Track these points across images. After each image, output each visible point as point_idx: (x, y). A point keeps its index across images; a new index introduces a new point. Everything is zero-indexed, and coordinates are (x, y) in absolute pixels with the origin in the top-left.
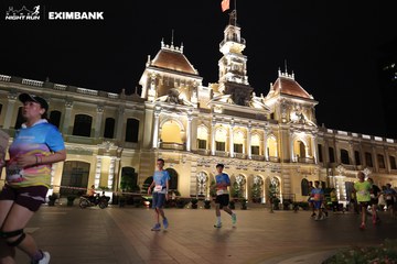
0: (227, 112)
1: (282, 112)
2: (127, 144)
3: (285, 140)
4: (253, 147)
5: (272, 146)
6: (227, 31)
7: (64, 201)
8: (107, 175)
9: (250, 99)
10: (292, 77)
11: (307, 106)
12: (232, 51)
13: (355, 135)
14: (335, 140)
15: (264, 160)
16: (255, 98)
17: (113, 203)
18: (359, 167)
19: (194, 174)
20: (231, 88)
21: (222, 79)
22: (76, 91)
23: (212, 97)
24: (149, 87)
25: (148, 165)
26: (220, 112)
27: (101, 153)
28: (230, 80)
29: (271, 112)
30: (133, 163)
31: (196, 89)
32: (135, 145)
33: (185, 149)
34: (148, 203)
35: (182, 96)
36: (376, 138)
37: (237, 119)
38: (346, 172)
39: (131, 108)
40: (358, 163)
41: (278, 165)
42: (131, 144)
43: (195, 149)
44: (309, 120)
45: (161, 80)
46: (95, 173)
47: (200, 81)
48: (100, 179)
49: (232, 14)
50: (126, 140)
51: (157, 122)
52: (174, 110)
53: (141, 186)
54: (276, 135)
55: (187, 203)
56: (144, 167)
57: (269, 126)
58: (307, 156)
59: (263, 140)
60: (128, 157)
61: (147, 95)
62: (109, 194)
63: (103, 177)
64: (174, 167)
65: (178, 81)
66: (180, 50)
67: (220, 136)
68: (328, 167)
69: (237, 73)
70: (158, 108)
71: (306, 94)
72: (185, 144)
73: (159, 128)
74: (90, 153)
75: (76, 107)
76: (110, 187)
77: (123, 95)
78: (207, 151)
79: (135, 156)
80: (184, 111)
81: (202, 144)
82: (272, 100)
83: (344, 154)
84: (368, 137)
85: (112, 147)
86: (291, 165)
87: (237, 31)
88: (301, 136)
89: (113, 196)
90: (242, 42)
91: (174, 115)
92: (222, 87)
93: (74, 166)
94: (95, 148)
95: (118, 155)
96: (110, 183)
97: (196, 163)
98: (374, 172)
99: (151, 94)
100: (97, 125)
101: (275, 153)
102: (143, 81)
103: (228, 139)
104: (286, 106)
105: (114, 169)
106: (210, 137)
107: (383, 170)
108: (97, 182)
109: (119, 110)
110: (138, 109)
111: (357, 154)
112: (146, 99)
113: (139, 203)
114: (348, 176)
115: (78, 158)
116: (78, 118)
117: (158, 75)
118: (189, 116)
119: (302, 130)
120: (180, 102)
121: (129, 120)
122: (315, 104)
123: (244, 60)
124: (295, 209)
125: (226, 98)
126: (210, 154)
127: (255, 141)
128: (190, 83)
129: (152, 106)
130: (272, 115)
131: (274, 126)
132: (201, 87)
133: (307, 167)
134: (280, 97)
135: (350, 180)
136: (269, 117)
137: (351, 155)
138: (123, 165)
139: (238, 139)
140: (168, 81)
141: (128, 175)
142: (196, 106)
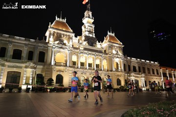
0: (85, 49)
1: (109, 49)
2: (39, 63)
3: (110, 61)
4: (96, 65)
5: (105, 64)
6: (86, 13)
7: (7, 90)
8: (29, 77)
9: (96, 44)
10: (113, 35)
11: (120, 47)
12: (88, 22)
13: (139, 60)
14: (131, 62)
15: (101, 70)
16: (98, 43)
17: (32, 91)
18: (140, 73)
19: (70, 77)
20: (87, 39)
21: (83, 34)
22: (14, 38)
23: (79, 42)
24: (50, 37)
25: (49, 73)
26: (83, 49)
27: (26, 67)
28: (87, 35)
29: (105, 49)
30: (42, 72)
31: (72, 38)
32: (43, 63)
33: (66, 66)
34: (49, 90)
35: (65, 42)
36: (147, 61)
37: (90, 52)
38: (135, 75)
39: (41, 46)
40: (140, 72)
41: (107, 72)
42: (41, 63)
43: (71, 65)
44: (120, 53)
45: (55, 34)
46: (23, 76)
47: (73, 35)
48: (26, 79)
49: (88, 6)
50: (39, 61)
51: (53, 53)
52: (61, 48)
53: (46, 83)
54: (106, 60)
55: (67, 90)
56: (47, 74)
57: (103, 55)
58: (119, 68)
59: (101, 61)
60: (39, 69)
61: (49, 41)
62: (30, 87)
63: (27, 78)
64: (61, 74)
65: (63, 35)
66: (65, 21)
67: (82, 60)
68: (128, 73)
69: (90, 32)
70: (54, 47)
71: (119, 42)
72: (66, 63)
73: (54, 56)
74: (21, 67)
75: (14, 46)
76: (31, 83)
77: (37, 40)
78: (76, 66)
79: (43, 69)
80: (66, 48)
81: (74, 63)
82: (105, 44)
83: (134, 68)
84: (144, 61)
85: (32, 65)
86: (112, 72)
87: (90, 13)
88: (117, 60)
89: (32, 87)
90: (92, 18)
91: (62, 50)
92: (83, 38)
93: (13, 73)
94: (24, 65)
95: (35, 68)
96: (31, 81)
97: (71, 72)
98: (146, 75)
99: (51, 40)
100: (25, 54)
101: (106, 67)
102: (47, 34)
103: (86, 61)
104: (111, 47)
105: (33, 75)
106: (78, 60)
107: (149, 74)
108: (24, 81)
109: (35, 47)
110: (45, 47)
111: (139, 67)
112: (48, 43)
113: (45, 90)
114: (136, 77)
115: (15, 70)
116: (15, 51)
117: (54, 32)
118: (68, 50)
119: (118, 57)
120: (64, 44)
121: (40, 52)
122: (123, 46)
123: (93, 26)
124: (114, 91)
125: (85, 43)
126: (78, 68)
127: (98, 62)
128: (69, 36)
129: (52, 46)
130: (105, 51)
131: (106, 56)
132: (74, 38)
133: (119, 73)
134: (108, 43)
135: (137, 79)
136: (103, 52)
137: (137, 68)
138: (37, 73)
139: (90, 61)
140: (59, 35)
141: (40, 78)
142: (71, 46)
